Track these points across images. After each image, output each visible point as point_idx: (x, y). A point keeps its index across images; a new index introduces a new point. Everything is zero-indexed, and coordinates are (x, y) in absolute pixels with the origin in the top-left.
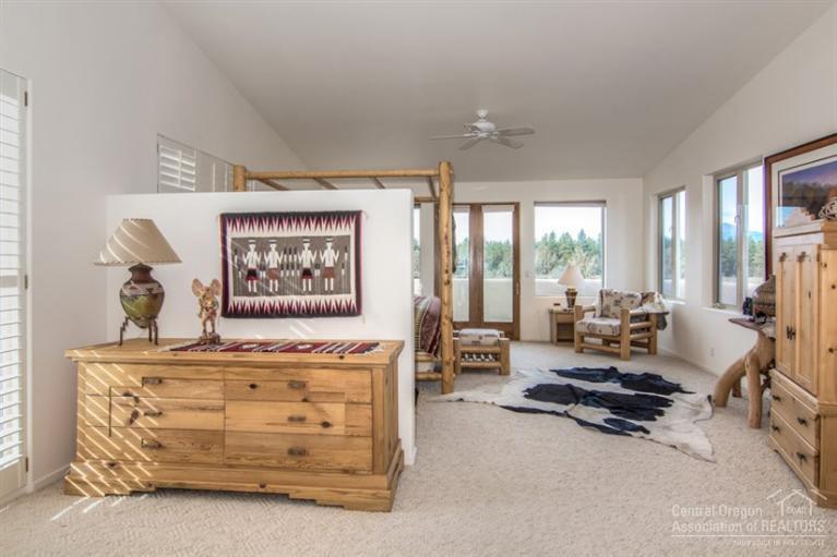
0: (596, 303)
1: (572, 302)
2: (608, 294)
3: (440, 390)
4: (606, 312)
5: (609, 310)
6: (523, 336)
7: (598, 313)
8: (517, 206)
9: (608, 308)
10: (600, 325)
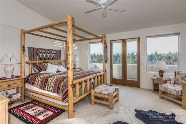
0: (172, 77)
1: (162, 76)
2: (179, 73)
3: (67, 117)
4: (177, 82)
5: (178, 81)
6: (142, 86)
7: (173, 82)
8: (139, 39)
9: (178, 80)
10: (170, 89)
